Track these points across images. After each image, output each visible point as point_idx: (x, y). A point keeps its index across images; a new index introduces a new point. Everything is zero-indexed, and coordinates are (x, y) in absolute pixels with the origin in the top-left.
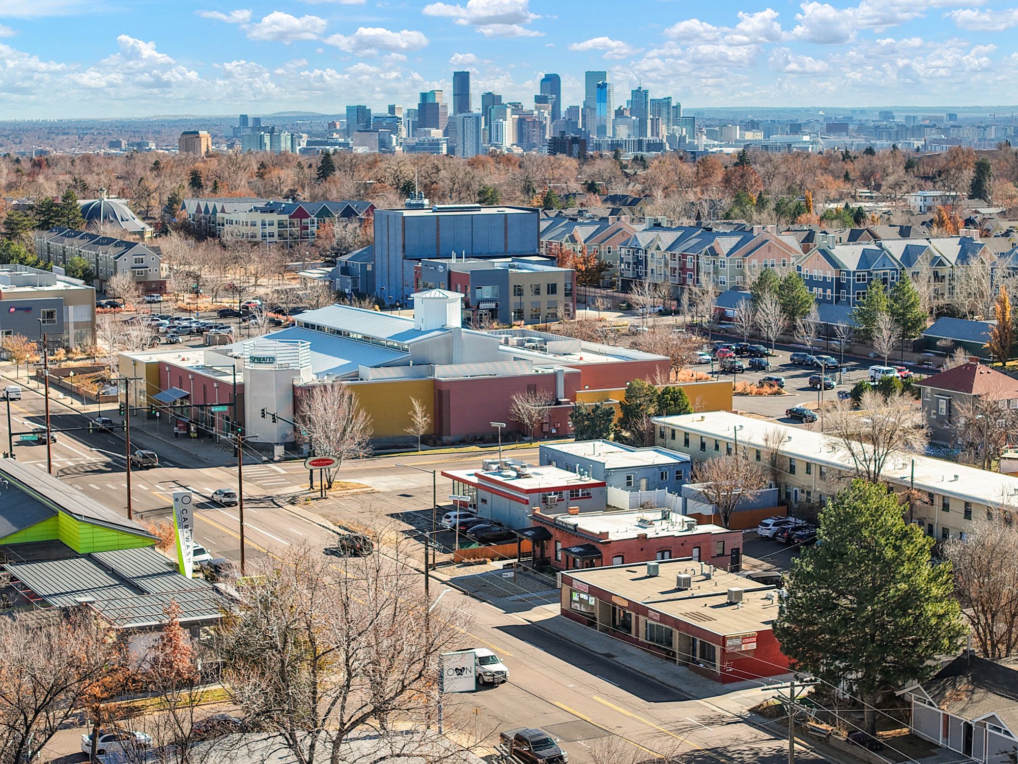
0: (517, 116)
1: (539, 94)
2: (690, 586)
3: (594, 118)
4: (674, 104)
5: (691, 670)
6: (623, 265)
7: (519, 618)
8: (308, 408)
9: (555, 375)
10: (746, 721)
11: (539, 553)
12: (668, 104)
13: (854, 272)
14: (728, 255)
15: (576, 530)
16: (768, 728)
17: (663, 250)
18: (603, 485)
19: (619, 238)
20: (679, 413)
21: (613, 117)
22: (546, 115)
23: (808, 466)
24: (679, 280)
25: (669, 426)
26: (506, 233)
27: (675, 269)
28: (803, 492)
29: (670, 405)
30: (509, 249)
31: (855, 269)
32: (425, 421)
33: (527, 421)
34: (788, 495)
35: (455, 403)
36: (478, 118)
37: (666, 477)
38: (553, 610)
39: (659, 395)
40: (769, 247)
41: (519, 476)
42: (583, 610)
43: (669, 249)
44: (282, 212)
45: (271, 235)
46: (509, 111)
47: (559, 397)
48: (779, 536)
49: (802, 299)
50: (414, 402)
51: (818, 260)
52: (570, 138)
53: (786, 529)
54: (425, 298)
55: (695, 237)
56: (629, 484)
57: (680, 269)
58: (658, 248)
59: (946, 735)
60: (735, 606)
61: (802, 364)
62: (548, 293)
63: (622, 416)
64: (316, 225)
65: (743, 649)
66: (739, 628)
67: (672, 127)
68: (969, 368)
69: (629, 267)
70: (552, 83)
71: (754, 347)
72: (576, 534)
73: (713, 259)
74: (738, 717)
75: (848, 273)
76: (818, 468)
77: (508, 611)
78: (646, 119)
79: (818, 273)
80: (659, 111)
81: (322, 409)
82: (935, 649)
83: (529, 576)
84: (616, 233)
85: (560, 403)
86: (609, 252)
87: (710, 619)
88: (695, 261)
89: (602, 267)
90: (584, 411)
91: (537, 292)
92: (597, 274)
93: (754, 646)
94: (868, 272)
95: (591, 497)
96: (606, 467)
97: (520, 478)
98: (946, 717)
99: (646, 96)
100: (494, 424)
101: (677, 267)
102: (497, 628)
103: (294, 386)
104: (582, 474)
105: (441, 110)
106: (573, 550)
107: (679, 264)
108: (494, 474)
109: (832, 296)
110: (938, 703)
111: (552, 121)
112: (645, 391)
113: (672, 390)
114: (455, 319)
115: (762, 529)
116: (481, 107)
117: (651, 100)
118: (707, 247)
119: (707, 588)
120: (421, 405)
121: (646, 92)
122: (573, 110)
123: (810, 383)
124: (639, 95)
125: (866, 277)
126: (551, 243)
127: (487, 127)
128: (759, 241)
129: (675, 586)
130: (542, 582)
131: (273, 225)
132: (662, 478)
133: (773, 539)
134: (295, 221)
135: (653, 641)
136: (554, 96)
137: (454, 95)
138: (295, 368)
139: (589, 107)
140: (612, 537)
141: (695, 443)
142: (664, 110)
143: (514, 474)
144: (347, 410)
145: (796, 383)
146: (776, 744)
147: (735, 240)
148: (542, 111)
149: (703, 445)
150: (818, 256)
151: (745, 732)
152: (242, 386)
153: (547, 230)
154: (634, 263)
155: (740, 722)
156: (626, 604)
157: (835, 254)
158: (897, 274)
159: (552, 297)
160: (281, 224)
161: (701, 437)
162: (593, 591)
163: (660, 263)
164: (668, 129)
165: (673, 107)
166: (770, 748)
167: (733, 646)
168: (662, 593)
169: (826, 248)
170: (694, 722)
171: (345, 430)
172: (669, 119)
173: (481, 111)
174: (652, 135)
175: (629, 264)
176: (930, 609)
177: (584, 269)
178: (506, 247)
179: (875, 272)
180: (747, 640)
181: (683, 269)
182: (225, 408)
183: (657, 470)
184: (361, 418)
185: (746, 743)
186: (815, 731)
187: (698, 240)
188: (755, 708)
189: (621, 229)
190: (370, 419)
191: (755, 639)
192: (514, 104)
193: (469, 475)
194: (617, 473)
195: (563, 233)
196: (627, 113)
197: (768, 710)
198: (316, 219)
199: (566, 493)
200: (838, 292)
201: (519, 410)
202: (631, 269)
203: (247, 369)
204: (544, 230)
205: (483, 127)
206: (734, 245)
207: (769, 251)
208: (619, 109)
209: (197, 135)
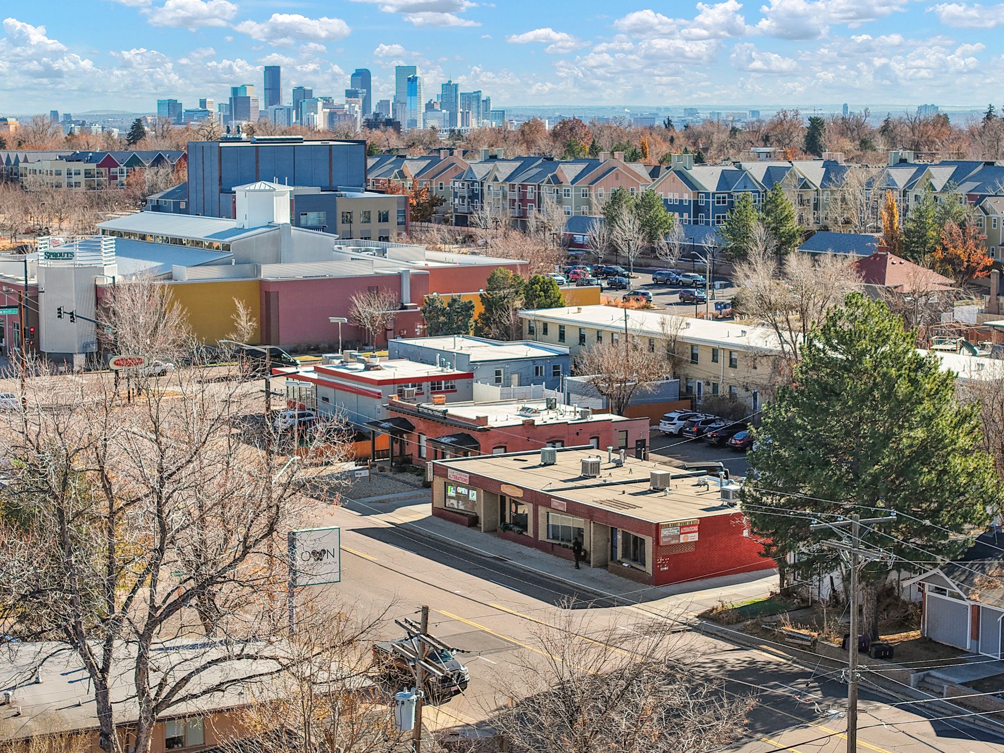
0: (328, 110)
1: (350, 89)
2: (599, 473)
3: (405, 112)
4: (483, 98)
5: (611, 572)
6: (457, 200)
7: (380, 521)
8: (112, 300)
9: (399, 277)
10: (696, 629)
11: (398, 451)
12: (478, 98)
13: (714, 194)
14: (572, 183)
15: (445, 419)
16: (728, 637)
17: (501, 181)
18: (470, 376)
19: (450, 173)
20: (549, 306)
21: (423, 110)
22: (356, 109)
23: (715, 352)
24: (519, 212)
25: (541, 319)
26: (330, 167)
27: (514, 201)
28: (708, 384)
29: (540, 296)
30: (334, 183)
31: (714, 190)
32: (251, 325)
33: (368, 326)
34: (689, 389)
35: (284, 305)
36: (289, 111)
37: (541, 373)
38: (423, 511)
39: (526, 286)
40: (617, 175)
41: (368, 368)
42: (462, 507)
43: (507, 180)
44: (90, 161)
45: (78, 184)
46: (320, 104)
47: (404, 301)
48: (687, 432)
49: (661, 218)
50: (237, 303)
51: (674, 181)
52: (384, 120)
53: (696, 422)
54: (249, 191)
55: (536, 167)
56: (498, 380)
57: (520, 200)
58: (496, 179)
59: (975, 636)
60: (662, 493)
61: (667, 284)
62: (380, 221)
63: (483, 311)
64: (125, 174)
65: (682, 541)
66: (673, 515)
67: (482, 121)
68: (878, 259)
69: (463, 202)
70: (362, 77)
71: (610, 268)
72: (446, 421)
73: (556, 188)
74: (685, 624)
75: (707, 195)
76: (727, 354)
77: (365, 512)
78: (457, 112)
79: (673, 196)
80: (469, 104)
81: (129, 301)
82: (965, 517)
83: (386, 476)
84: (447, 168)
85: (406, 308)
86: (441, 188)
87: (635, 507)
88: (537, 191)
89: (436, 202)
90: (438, 304)
91: (368, 220)
92: (429, 209)
93: (694, 537)
94: (729, 194)
95: (456, 391)
96: (471, 360)
97: (369, 370)
98: (976, 609)
99: (456, 90)
100: (333, 320)
101: (517, 198)
102: (352, 530)
103: (96, 286)
104: (443, 365)
105: (252, 104)
106: (443, 440)
107: (519, 195)
108: (338, 367)
109: (689, 221)
110: (966, 592)
111: (363, 115)
112: (510, 281)
113: (542, 280)
114: (283, 216)
115: (665, 424)
116: (292, 102)
117: (461, 94)
118: (549, 175)
119: (619, 475)
120: (246, 307)
121: (456, 86)
122: (383, 104)
123: (680, 298)
124: (449, 89)
125: (727, 200)
126: (378, 181)
127: (299, 121)
128: (606, 168)
129: (579, 473)
130: (404, 482)
131: (79, 174)
132: (537, 374)
133: (680, 435)
134: (102, 170)
135: (557, 539)
136: (365, 90)
137: (265, 89)
138: (98, 266)
139: (399, 102)
140: (492, 423)
141: (572, 336)
142: (474, 104)
143: (362, 366)
144: (159, 303)
145: (664, 299)
146: (744, 655)
147: (580, 167)
148: (353, 105)
149: (582, 338)
150: (674, 179)
151: (700, 642)
152: (35, 288)
153: (374, 167)
154: (469, 197)
155: (689, 631)
156: (520, 494)
157: (692, 174)
158: (759, 197)
159: (384, 226)
160: (88, 174)
161: (580, 329)
162: (476, 481)
163: (498, 195)
164: (478, 123)
165: (483, 101)
166: (738, 660)
167: (669, 536)
168: (565, 481)
169: (682, 169)
170: (629, 630)
171: (156, 327)
172: (478, 113)
173: (292, 105)
174: (462, 125)
175: (463, 198)
176: (957, 462)
177: (415, 203)
178: (331, 181)
179: (736, 194)
180: (686, 529)
181: (523, 200)
182: (15, 311)
183: (531, 363)
184: (176, 312)
185: (704, 654)
186: (793, 637)
187: (539, 170)
188: (705, 613)
189: (454, 164)
190: (187, 313)
191: (696, 528)
192: (324, 99)
193: (306, 372)
194: (485, 367)
195: (392, 170)
196: (437, 107)
197: (724, 615)
198: (125, 168)
199: (426, 386)
200: (696, 216)
201: (360, 314)
202: (466, 203)
203: (41, 267)
204: (371, 168)
205: (294, 121)
206: (579, 172)
207: (617, 178)
208: (430, 102)
209: (5, 122)
